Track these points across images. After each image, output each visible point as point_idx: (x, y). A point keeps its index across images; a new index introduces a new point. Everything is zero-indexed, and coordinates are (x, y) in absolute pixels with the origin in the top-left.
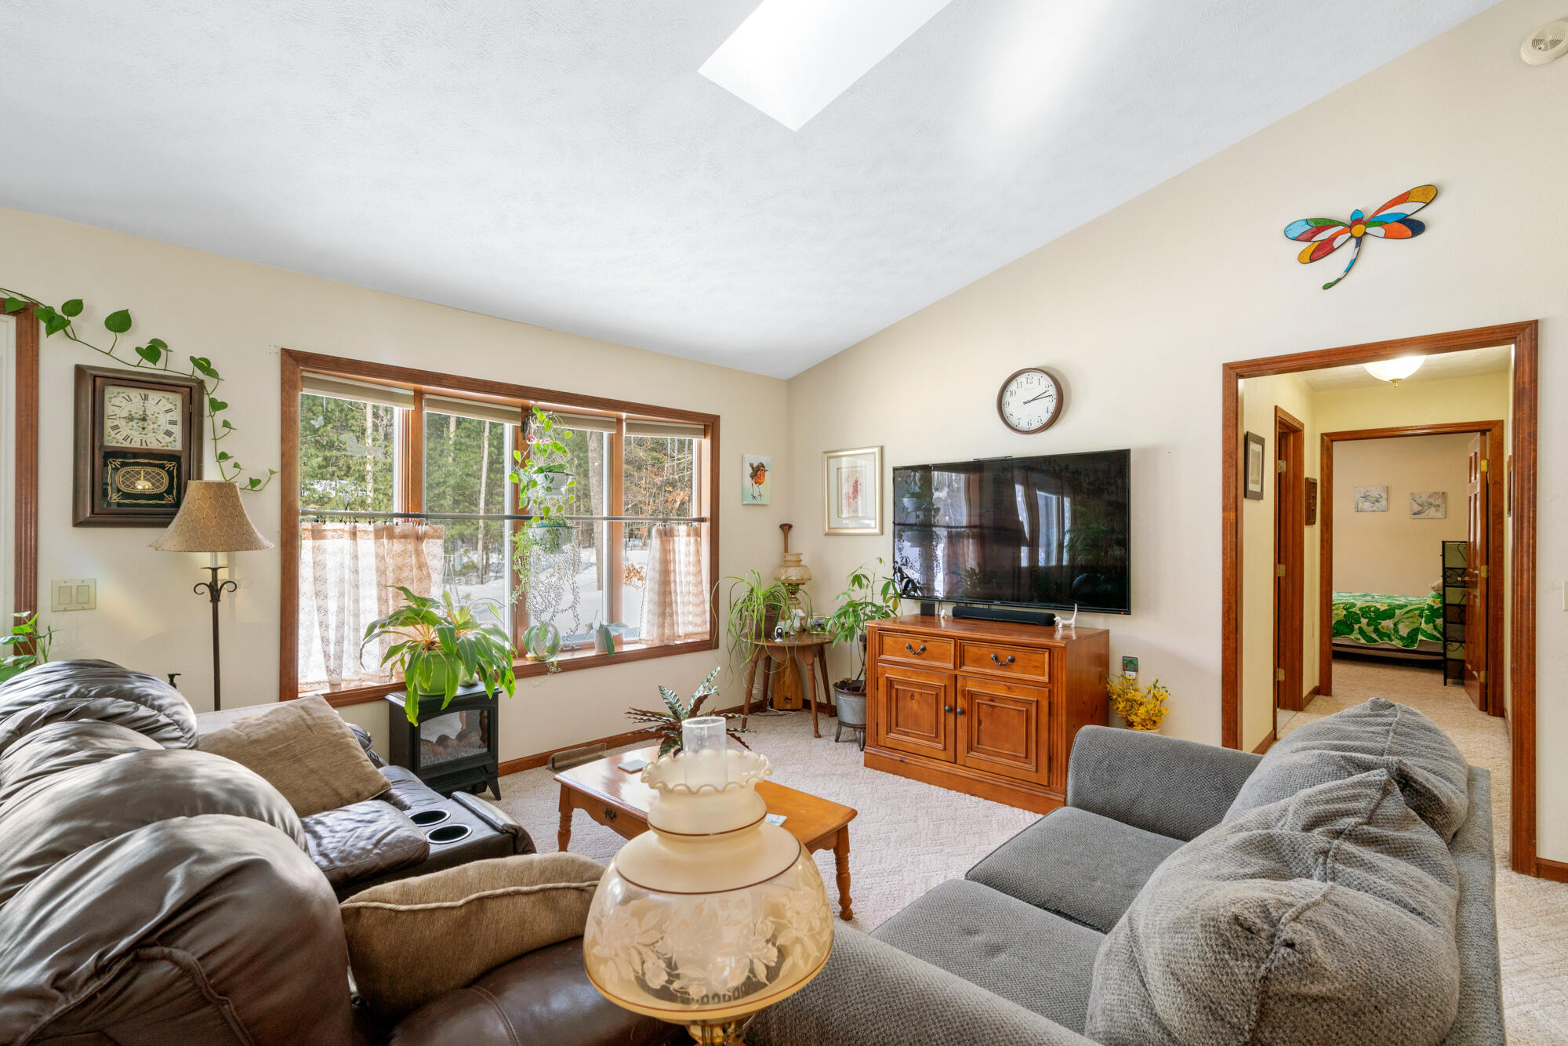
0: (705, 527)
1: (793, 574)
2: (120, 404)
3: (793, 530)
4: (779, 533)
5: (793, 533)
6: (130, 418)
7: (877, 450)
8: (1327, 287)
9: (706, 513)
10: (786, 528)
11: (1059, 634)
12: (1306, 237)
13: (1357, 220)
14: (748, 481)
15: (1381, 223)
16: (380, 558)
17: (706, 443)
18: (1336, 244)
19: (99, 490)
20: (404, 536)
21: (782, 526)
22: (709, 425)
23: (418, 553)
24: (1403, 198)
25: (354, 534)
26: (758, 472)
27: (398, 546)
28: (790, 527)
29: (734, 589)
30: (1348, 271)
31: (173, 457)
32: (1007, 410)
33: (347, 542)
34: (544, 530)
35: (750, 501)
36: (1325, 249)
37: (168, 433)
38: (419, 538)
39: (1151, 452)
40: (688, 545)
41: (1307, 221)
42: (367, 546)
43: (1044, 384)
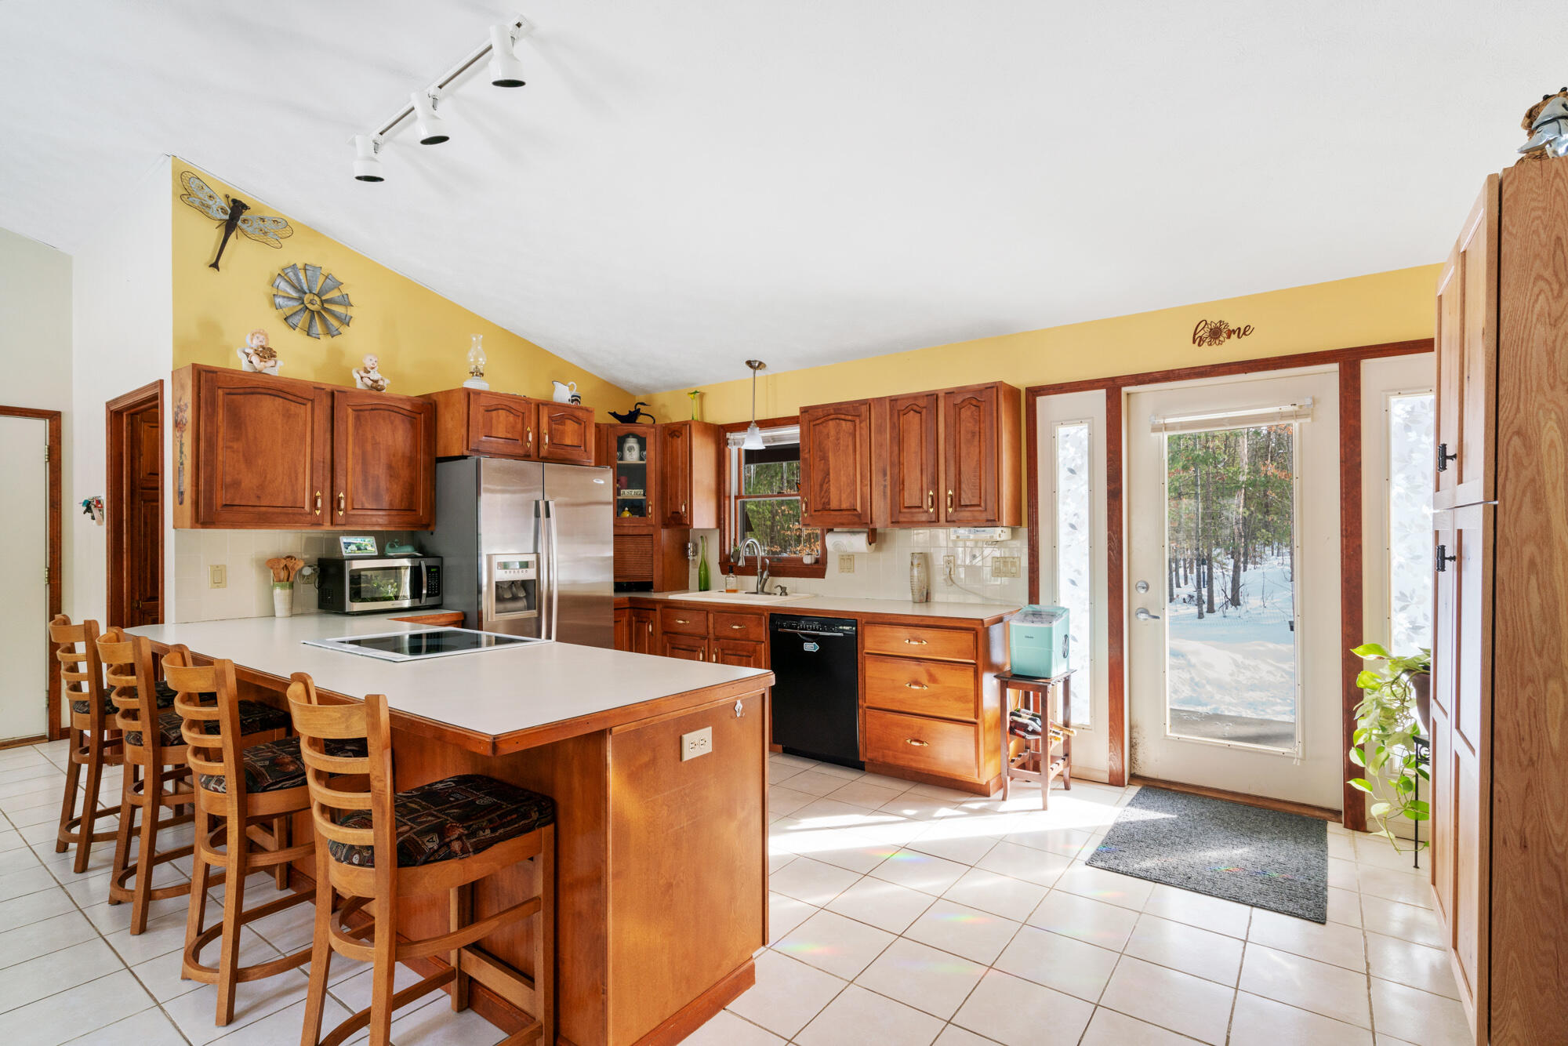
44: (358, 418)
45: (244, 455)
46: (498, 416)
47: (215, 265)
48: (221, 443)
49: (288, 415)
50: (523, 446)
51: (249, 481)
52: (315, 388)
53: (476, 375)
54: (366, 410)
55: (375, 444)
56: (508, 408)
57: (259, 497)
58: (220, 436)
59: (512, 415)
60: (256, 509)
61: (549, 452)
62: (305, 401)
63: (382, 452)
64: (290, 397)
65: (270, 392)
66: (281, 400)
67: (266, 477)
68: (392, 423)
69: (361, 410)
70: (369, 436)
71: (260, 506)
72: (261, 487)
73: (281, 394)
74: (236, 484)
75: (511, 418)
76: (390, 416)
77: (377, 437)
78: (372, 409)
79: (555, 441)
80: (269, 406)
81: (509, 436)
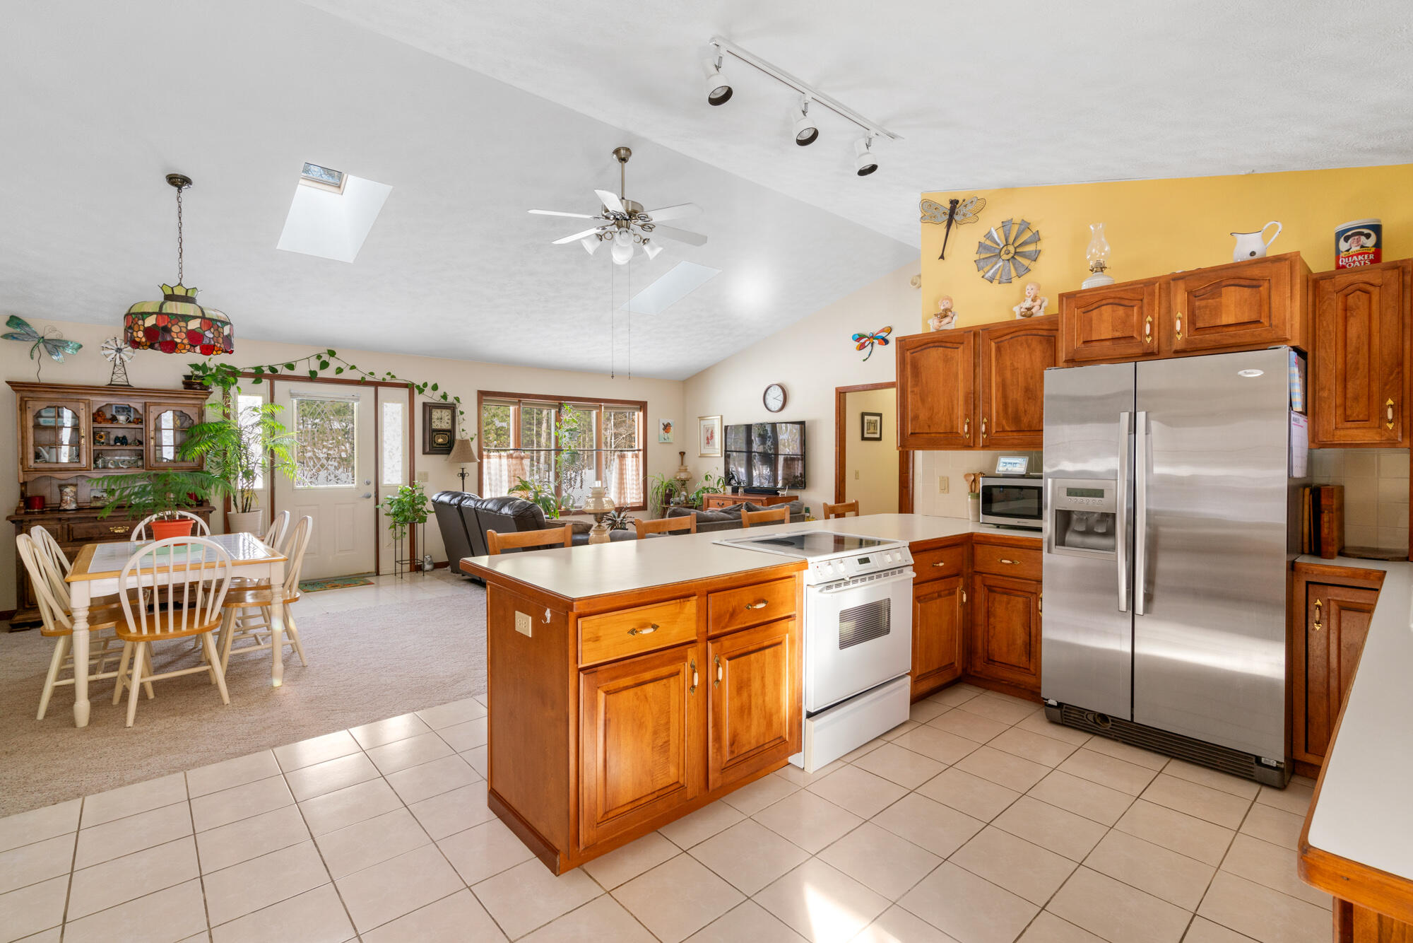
0: (641, 453)
1: (683, 476)
2: (436, 414)
3: (686, 455)
4: (679, 457)
5: (686, 456)
6: (438, 419)
7: (719, 417)
8: (864, 360)
9: (641, 447)
10: (682, 454)
11: (780, 496)
12: (858, 340)
13: (873, 337)
14: (662, 431)
15: (877, 339)
16: (509, 466)
17: (641, 414)
18: (866, 344)
19: (432, 441)
20: (517, 458)
21: (680, 453)
22: (643, 406)
23: (522, 464)
24: (882, 331)
25: (500, 457)
26: (667, 427)
27: (514, 461)
28: (684, 453)
29: (654, 483)
30: (869, 355)
31: (449, 431)
32: (767, 402)
33: (498, 460)
34: (568, 455)
35: (663, 441)
36: (862, 347)
37: (448, 423)
38: (522, 458)
39: (814, 422)
40: (632, 461)
41: (858, 335)
42: (505, 461)
43: (779, 392)
44: (999, 349)
45: (921, 396)
46: (1101, 315)
47: (942, 257)
48: (909, 390)
49: (947, 360)
50: (1141, 343)
51: (924, 415)
52: (965, 332)
53: (1096, 272)
54: (1006, 340)
55: (1014, 369)
56: (1117, 301)
57: (929, 426)
58: (909, 384)
59: (1121, 308)
60: (929, 435)
61: (1187, 341)
62: (959, 345)
63: (1020, 376)
64: (948, 345)
65: (936, 344)
66: (942, 348)
67: (933, 411)
68: (1029, 346)
69: (1001, 341)
70: (1008, 363)
71: (930, 433)
72: (931, 418)
73: (943, 344)
74: (916, 418)
75: (1121, 311)
76: (1027, 341)
77: (1015, 364)
78: (1011, 338)
79: (1200, 324)
80: (935, 354)
81: (1118, 334)
